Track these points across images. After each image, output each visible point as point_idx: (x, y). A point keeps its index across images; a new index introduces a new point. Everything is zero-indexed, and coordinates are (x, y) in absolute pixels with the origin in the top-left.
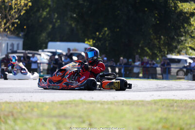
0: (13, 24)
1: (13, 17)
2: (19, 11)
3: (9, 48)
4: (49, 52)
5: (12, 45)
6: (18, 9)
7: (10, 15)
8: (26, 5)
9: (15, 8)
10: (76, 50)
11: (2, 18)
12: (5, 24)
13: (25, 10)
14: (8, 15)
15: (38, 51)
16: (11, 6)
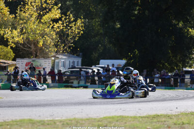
0: (69, 47)
1: (70, 42)
2: (74, 37)
3: (71, 64)
4: (99, 67)
5: (74, 62)
6: (73, 36)
7: (67, 41)
8: (79, 33)
9: (71, 35)
10: (120, 65)
11: (62, 43)
12: (64, 47)
13: (78, 37)
14: (66, 41)
15: (91, 67)
16: (68, 34)
